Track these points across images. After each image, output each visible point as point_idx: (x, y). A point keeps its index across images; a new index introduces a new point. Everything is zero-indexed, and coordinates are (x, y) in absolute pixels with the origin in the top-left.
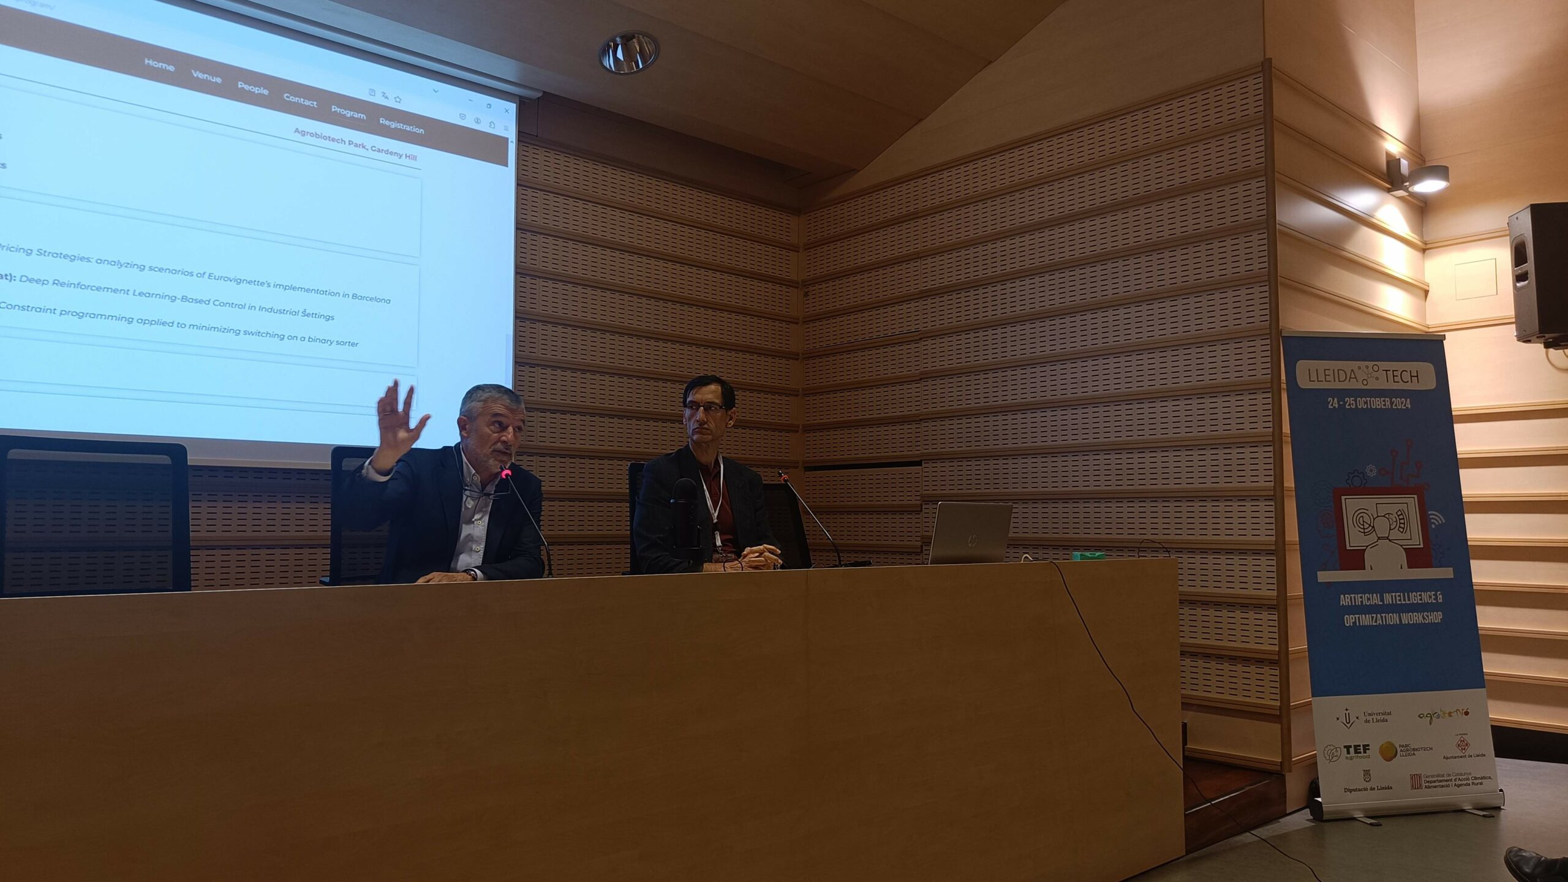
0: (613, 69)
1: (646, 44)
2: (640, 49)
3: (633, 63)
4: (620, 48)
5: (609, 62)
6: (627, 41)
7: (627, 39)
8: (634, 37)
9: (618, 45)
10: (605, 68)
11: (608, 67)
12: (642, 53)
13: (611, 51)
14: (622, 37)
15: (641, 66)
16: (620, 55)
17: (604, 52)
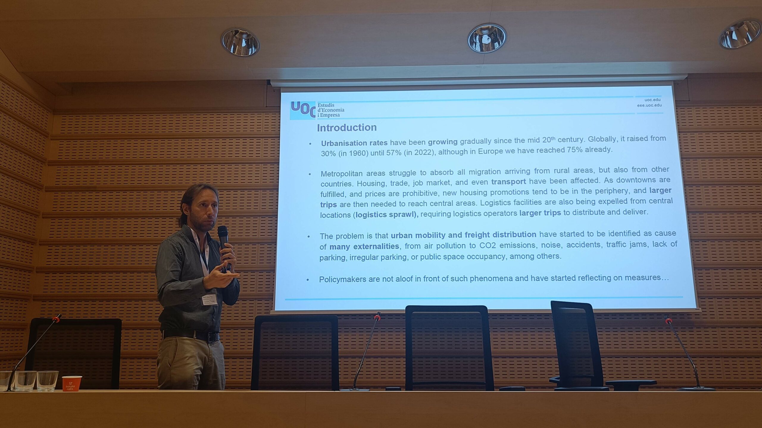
0: (731, 47)
1: (753, 25)
2: (748, 30)
3: (745, 39)
4: (734, 31)
5: (728, 44)
6: (739, 28)
7: (738, 26)
8: (742, 24)
9: (732, 32)
10: (725, 48)
11: (727, 47)
12: (750, 31)
13: (728, 37)
14: (735, 26)
15: (751, 40)
16: (734, 37)
17: (723, 39)
